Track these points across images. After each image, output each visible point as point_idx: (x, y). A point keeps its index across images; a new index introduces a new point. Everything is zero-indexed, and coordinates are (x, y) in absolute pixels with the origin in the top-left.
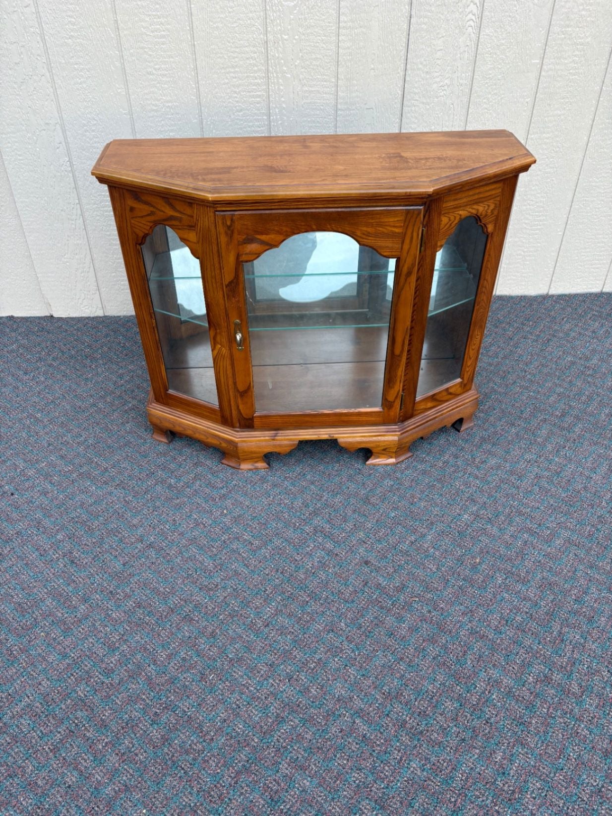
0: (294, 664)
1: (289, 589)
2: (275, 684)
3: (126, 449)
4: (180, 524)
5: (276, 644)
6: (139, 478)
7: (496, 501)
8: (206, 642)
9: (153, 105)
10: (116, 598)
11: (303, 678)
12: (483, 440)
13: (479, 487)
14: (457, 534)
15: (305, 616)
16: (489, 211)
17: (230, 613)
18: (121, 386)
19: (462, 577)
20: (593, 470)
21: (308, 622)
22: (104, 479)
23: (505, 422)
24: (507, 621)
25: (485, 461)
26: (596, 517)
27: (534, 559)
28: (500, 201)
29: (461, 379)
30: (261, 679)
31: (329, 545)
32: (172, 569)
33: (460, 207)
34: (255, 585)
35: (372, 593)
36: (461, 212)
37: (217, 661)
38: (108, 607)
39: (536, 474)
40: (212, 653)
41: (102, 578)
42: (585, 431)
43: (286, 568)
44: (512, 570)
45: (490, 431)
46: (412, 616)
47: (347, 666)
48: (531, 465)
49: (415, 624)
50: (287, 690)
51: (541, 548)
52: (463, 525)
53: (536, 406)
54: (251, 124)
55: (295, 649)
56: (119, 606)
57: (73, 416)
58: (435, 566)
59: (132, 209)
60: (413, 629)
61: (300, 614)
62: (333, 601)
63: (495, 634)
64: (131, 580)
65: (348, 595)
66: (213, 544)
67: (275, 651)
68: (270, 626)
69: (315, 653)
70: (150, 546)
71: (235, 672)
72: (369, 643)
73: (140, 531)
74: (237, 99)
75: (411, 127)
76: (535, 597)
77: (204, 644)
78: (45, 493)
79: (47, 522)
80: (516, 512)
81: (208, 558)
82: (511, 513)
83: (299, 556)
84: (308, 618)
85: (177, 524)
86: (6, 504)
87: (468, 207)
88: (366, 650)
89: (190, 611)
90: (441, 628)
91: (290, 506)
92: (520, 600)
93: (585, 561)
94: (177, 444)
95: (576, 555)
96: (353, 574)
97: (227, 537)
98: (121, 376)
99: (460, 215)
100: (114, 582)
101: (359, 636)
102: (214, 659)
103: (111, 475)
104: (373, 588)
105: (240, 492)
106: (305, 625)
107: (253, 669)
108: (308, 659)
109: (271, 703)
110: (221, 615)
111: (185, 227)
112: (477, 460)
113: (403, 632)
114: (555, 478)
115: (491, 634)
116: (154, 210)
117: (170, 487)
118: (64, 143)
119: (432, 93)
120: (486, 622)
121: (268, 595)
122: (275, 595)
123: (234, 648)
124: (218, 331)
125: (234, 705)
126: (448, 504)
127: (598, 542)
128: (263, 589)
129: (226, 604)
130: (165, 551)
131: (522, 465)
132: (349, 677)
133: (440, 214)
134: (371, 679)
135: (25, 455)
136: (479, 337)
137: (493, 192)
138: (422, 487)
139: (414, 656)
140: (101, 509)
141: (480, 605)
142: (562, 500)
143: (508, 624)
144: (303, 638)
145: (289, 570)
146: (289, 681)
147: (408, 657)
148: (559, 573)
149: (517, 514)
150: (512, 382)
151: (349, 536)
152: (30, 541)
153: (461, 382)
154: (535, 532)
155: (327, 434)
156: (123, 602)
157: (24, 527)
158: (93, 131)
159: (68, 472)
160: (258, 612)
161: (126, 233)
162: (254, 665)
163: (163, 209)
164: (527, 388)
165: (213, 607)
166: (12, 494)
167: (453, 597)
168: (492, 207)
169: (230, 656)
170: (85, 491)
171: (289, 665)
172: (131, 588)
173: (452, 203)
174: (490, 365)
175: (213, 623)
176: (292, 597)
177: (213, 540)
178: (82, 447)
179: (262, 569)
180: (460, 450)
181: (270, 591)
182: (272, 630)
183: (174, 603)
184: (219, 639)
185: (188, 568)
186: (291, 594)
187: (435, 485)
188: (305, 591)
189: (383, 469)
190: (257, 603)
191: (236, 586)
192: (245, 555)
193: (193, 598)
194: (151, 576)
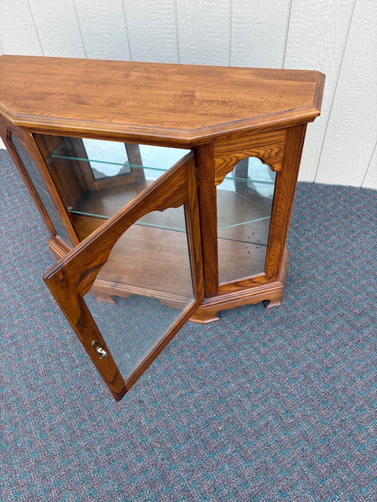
0: (52, 467)
1: (79, 406)
2: (33, 478)
3: (37, 265)
4: (40, 332)
5: (49, 446)
6: (34, 290)
7: (262, 379)
8: (10, 428)
9: (93, 13)
11: (52, 480)
12: (282, 320)
13: (256, 362)
14: (218, 398)
15: (78, 431)
16: (273, 154)
17: (34, 411)
19: (202, 438)
20: (361, 374)
21: (77, 437)
22: (15, 284)
23: (308, 308)
24: (215, 490)
25: (273, 340)
26: (339, 420)
27: (266, 441)
28: (285, 146)
29: (265, 273)
30: (27, 470)
32: (19, 365)
33: (235, 150)
34: (60, 395)
35: (132, 428)
36: (237, 155)
37: (8, 445)
39: (309, 364)
40: (8, 439)
42: (373, 335)
43: (86, 388)
44: (243, 445)
45: (291, 314)
46: (149, 458)
47: (84, 482)
48: (309, 354)
49: (147, 466)
50: (38, 485)
51: (277, 434)
52: (226, 392)
53: (341, 300)
54: (163, 31)
55: (58, 456)
57: (20, 233)
58: (187, 421)
60: (143, 470)
61: (76, 429)
62: (102, 426)
63: (200, 498)
65: (115, 424)
66: (51, 354)
67: (46, 453)
68: (53, 432)
69: (69, 464)
70: (15, 343)
71: (14, 458)
72: (108, 470)
73: (15, 330)
74: (152, 11)
75: (296, 41)
76: (248, 476)
77: (8, 429)
80: (274, 394)
81: (43, 364)
82: (270, 393)
83: (99, 381)
84: (79, 434)
85: (38, 332)
87: (246, 150)
88: (103, 475)
89: (12, 401)
90: (163, 477)
92: (236, 475)
93: (308, 458)
95: (303, 450)
96: (126, 408)
97: (62, 351)
99: (237, 157)
101: (105, 461)
102: (8, 443)
103: (20, 282)
104: (134, 424)
106: (74, 439)
107: (25, 461)
108: (63, 467)
109: (24, 491)
110: (29, 411)
111: (20, 137)
112: (268, 337)
113: (135, 470)
114: (324, 372)
115: (197, 497)
118: (37, 39)
119: (316, 12)
120: (199, 485)
121: (64, 406)
122: (68, 407)
123: (24, 440)
125: (2, 483)
126: (225, 370)
127: (328, 444)
128: (63, 400)
129: (36, 404)
130: (22, 350)
131: (302, 351)
132: (81, 492)
133: (212, 156)
134: (94, 499)
136: (279, 247)
137: (275, 138)
138: (213, 349)
139: (133, 493)
140: (3, 307)
141: (202, 467)
142: (319, 395)
143: (215, 493)
144: (67, 449)
145: (87, 390)
146: (42, 479)
147: (128, 492)
148: (280, 462)
149: (274, 396)
150: (332, 272)
153: (265, 276)
154: (280, 417)
155: (150, 294)
158: (55, 31)
160: (51, 417)
162: (28, 458)
164: (342, 281)
165: (27, 403)
167: (186, 453)
168: (276, 150)
169: (18, 445)
171: (49, 467)
173: (224, 148)
174: (323, 252)
175: (21, 415)
176: (78, 413)
177: (53, 350)
178: (14, 257)
179: (71, 384)
180: (258, 325)
181: (67, 403)
182: (53, 434)
183: (7, 392)
184: (18, 429)
185: (28, 368)
186: (78, 410)
187: (224, 350)
188: (88, 411)
189: (192, 326)
190: (54, 410)
191: (48, 391)
192: (66, 369)
193: (19, 392)
194: (4, 367)
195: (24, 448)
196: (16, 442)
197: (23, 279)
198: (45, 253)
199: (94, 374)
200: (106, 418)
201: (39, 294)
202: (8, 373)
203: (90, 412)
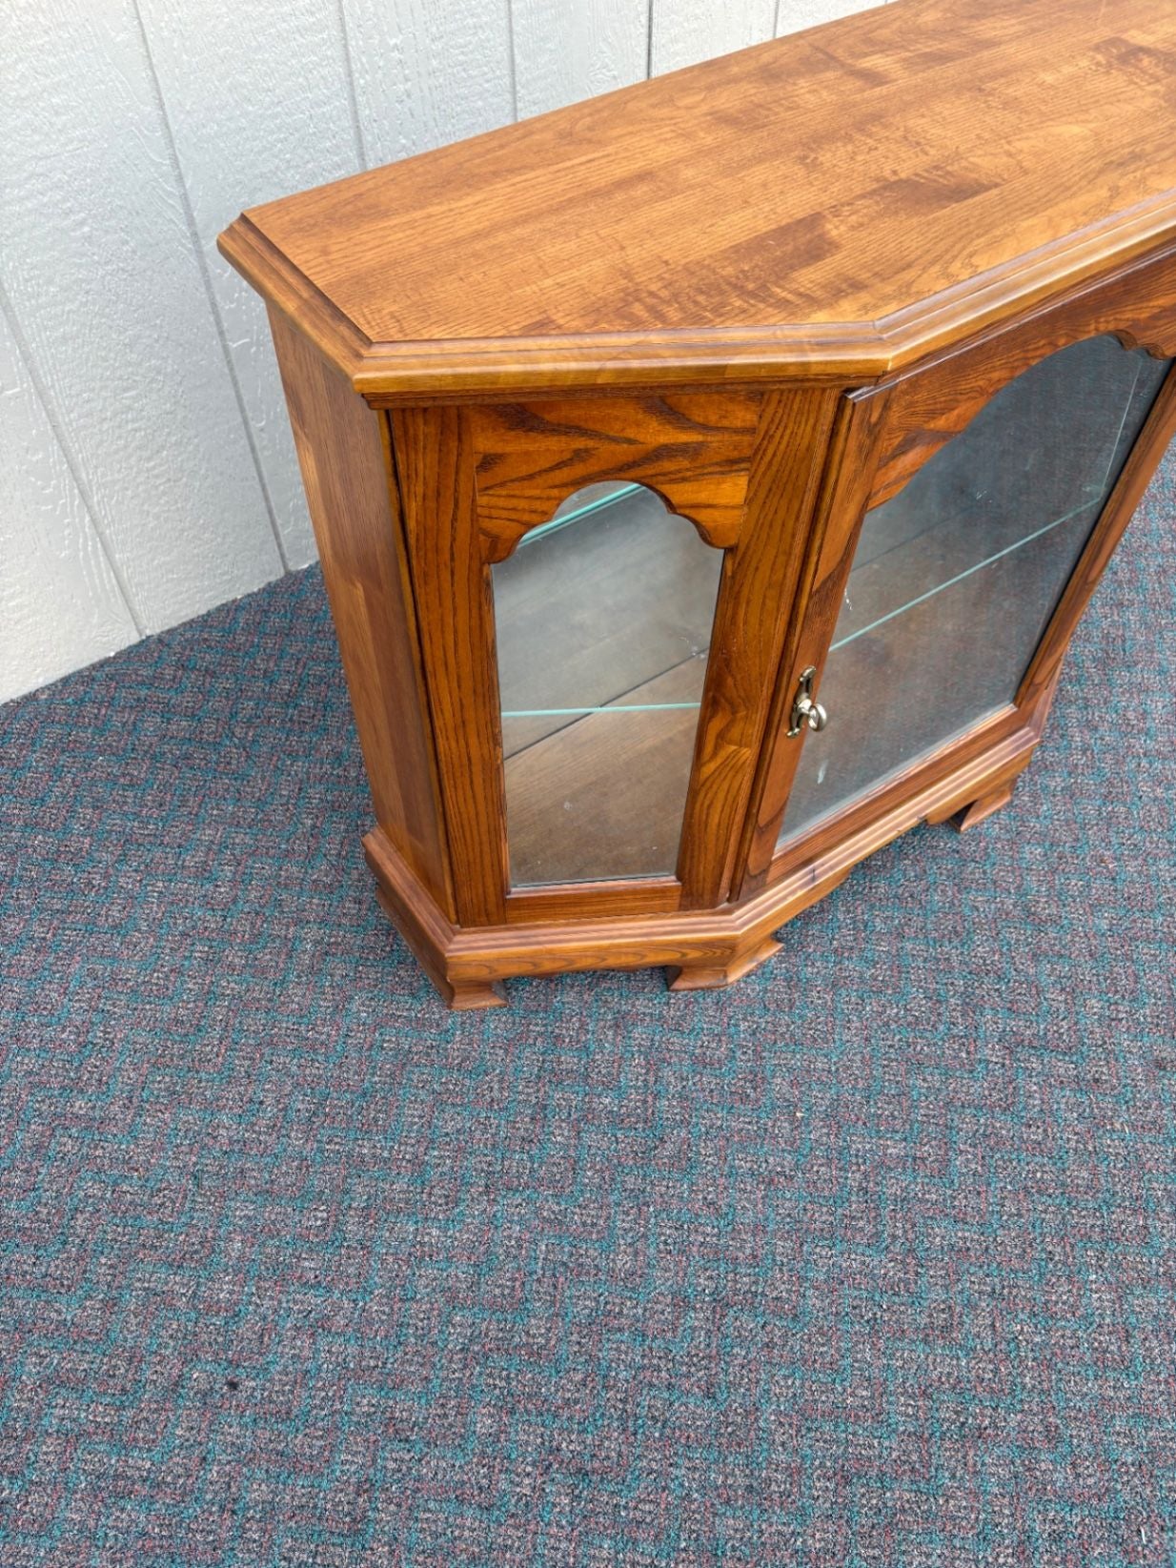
1: (1091, 1222)
3: (415, 1077)
4: (729, 1205)
6: (523, 1139)
8: (1054, 1462)
10: (775, 1496)
12: (1104, 663)
17: (1035, 1358)
18: (234, 901)
22: (436, 1191)
23: (1103, 606)
25: (1145, 711)
31: (1063, 1068)
32: (821, 1332)
34: (1021, 1256)
37: (1117, 1492)
38: (780, 1533)
40: (1091, 1481)
41: (695, 1469)
43: (1038, 1175)
56: (803, 1512)
57: (182, 1057)
59: (488, 462)
64: (762, 1424)
66: (847, 1212)
68: (1135, 1334)
70: (721, 1304)
73: (660, 1281)
77: (1056, 1470)
78: (320, 1326)
79: (406, 1406)
81: (869, 1252)
83: (1033, 1129)
85: (725, 1209)
86: (243, 1426)
89: (957, 1413)
91: (910, 1018)
94: (525, 994)
97: (858, 1175)
98: (203, 873)
100: (731, 1459)
103: (445, 1169)
105: (780, 1044)
110: (1022, 1375)
111: (710, 469)
112: (1131, 715)
116: (591, 444)
117: (617, 1120)
121: (1064, 1264)
122: (1077, 1254)
123: (1119, 1434)
124: (742, 713)
128: (1044, 1256)
129: (1008, 1342)
130: (763, 1294)
135: (153, 1247)
138: (1095, 828)
140: (513, 1280)
151: (1076, 1024)
152: (418, 1490)
156: (802, 1495)
157: (359, 1460)
159: (324, 1227)
160: (1084, 1317)
161: (446, 543)
163: (630, 433)
165: (991, 1367)
166: (233, 1386)
169: (1130, 1460)
170: (419, 1255)
172: (783, 1444)
175: (1026, 1407)
176: (1110, 1236)
177: (838, 1201)
178: (293, 1134)
179: (998, 1208)
180: (1086, 708)
181: (1059, 1249)
182: (1145, 1339)
183: (908, 1416)
184: (1071, 1436)
185: (854, 1308)
186: (1103, 1231)
187: (1113, 811)
188: (1119, 1206)
189: (996, 826)
190: (1065, 1298)
191: (985, 1284)
192: (934, 1197)
193: (935, 1375)
194: (797, 1383)
195: (1149, 1443)
196: (1116, 1461)
197: (436, 1153)
198: (377, 1026)
199: (1001, 1128)
200: (1165, 1173)
201: (557, 1132)
202: (834, 1381)
203: (1127, 1203)
